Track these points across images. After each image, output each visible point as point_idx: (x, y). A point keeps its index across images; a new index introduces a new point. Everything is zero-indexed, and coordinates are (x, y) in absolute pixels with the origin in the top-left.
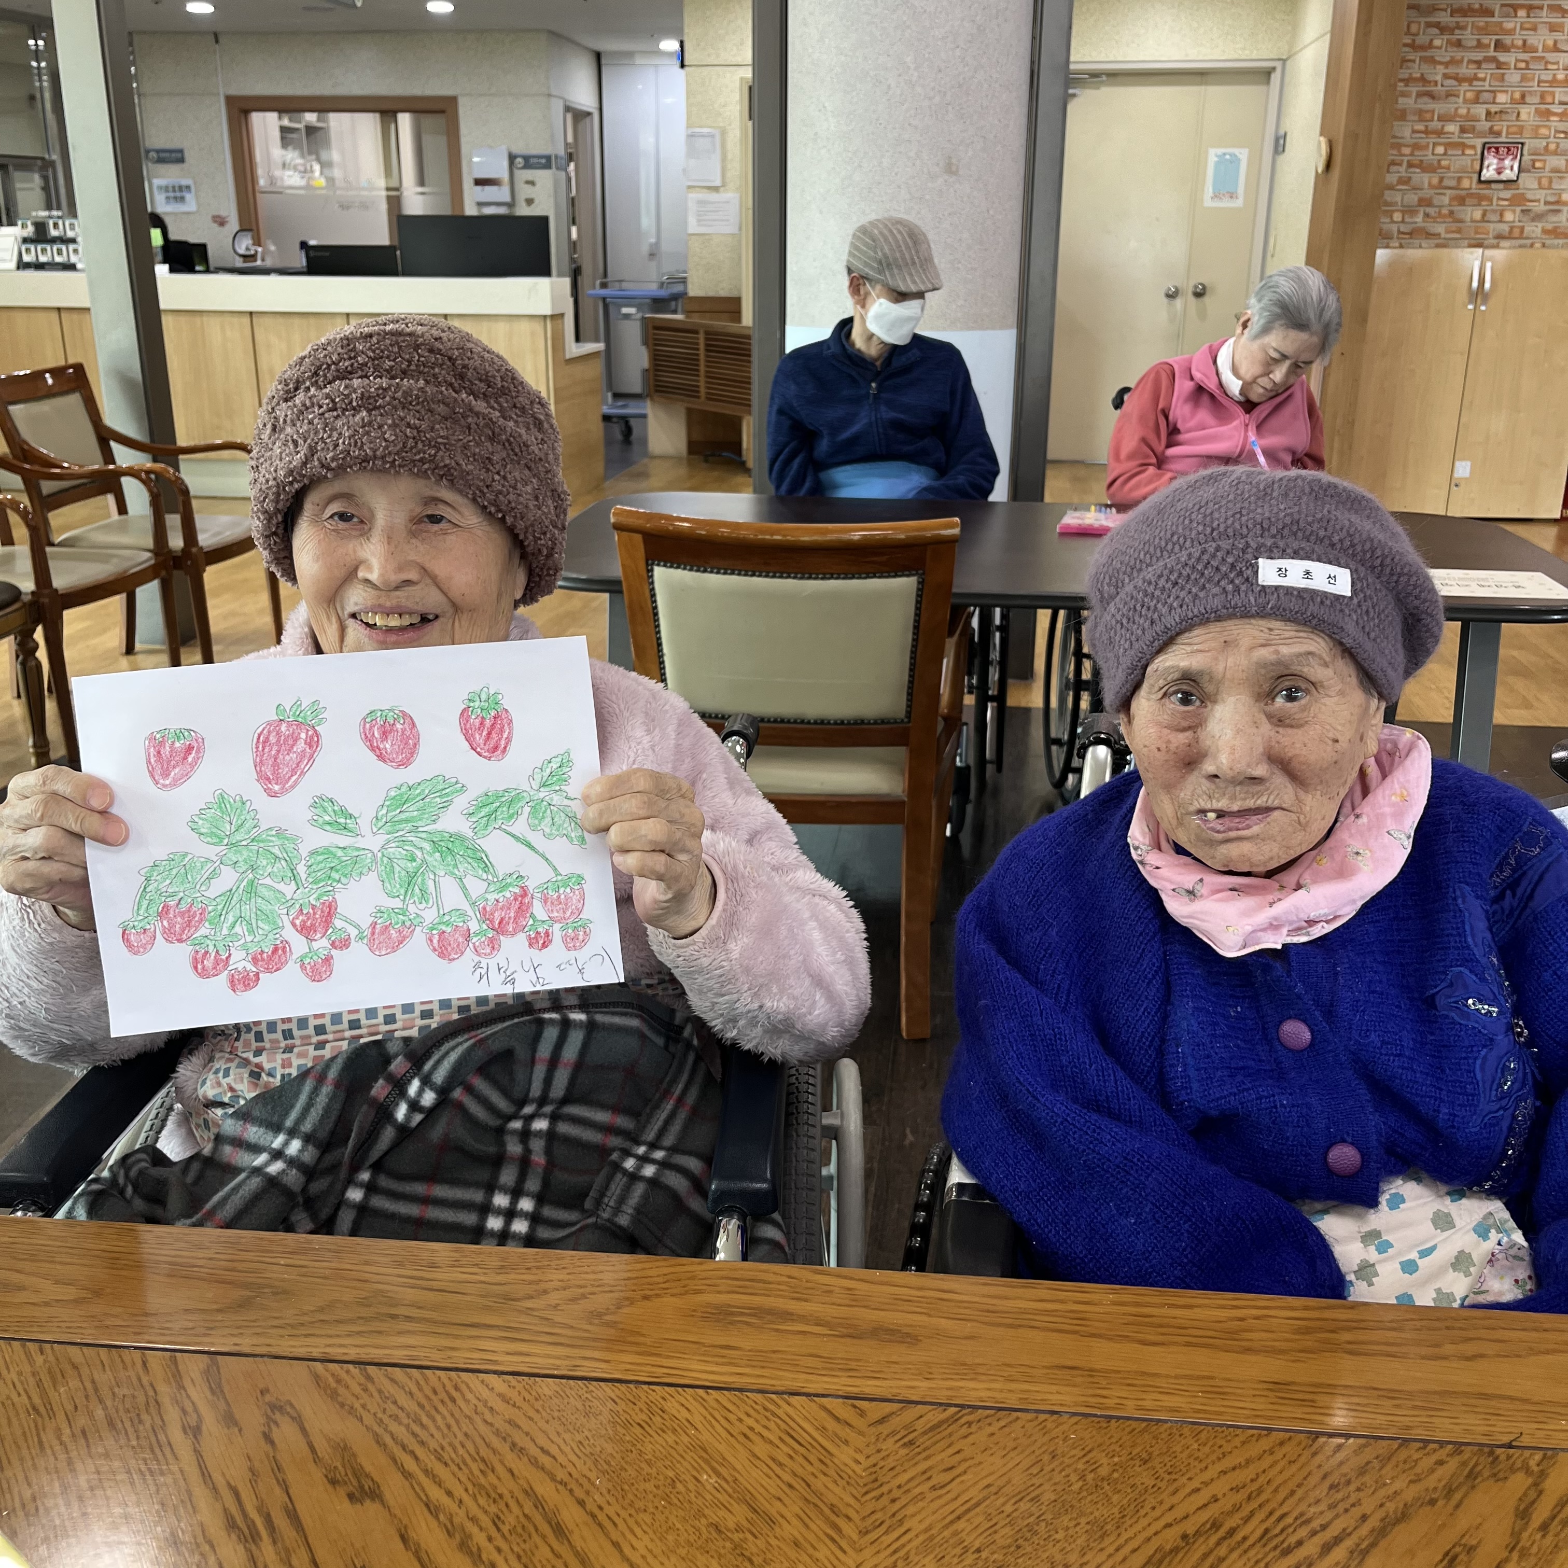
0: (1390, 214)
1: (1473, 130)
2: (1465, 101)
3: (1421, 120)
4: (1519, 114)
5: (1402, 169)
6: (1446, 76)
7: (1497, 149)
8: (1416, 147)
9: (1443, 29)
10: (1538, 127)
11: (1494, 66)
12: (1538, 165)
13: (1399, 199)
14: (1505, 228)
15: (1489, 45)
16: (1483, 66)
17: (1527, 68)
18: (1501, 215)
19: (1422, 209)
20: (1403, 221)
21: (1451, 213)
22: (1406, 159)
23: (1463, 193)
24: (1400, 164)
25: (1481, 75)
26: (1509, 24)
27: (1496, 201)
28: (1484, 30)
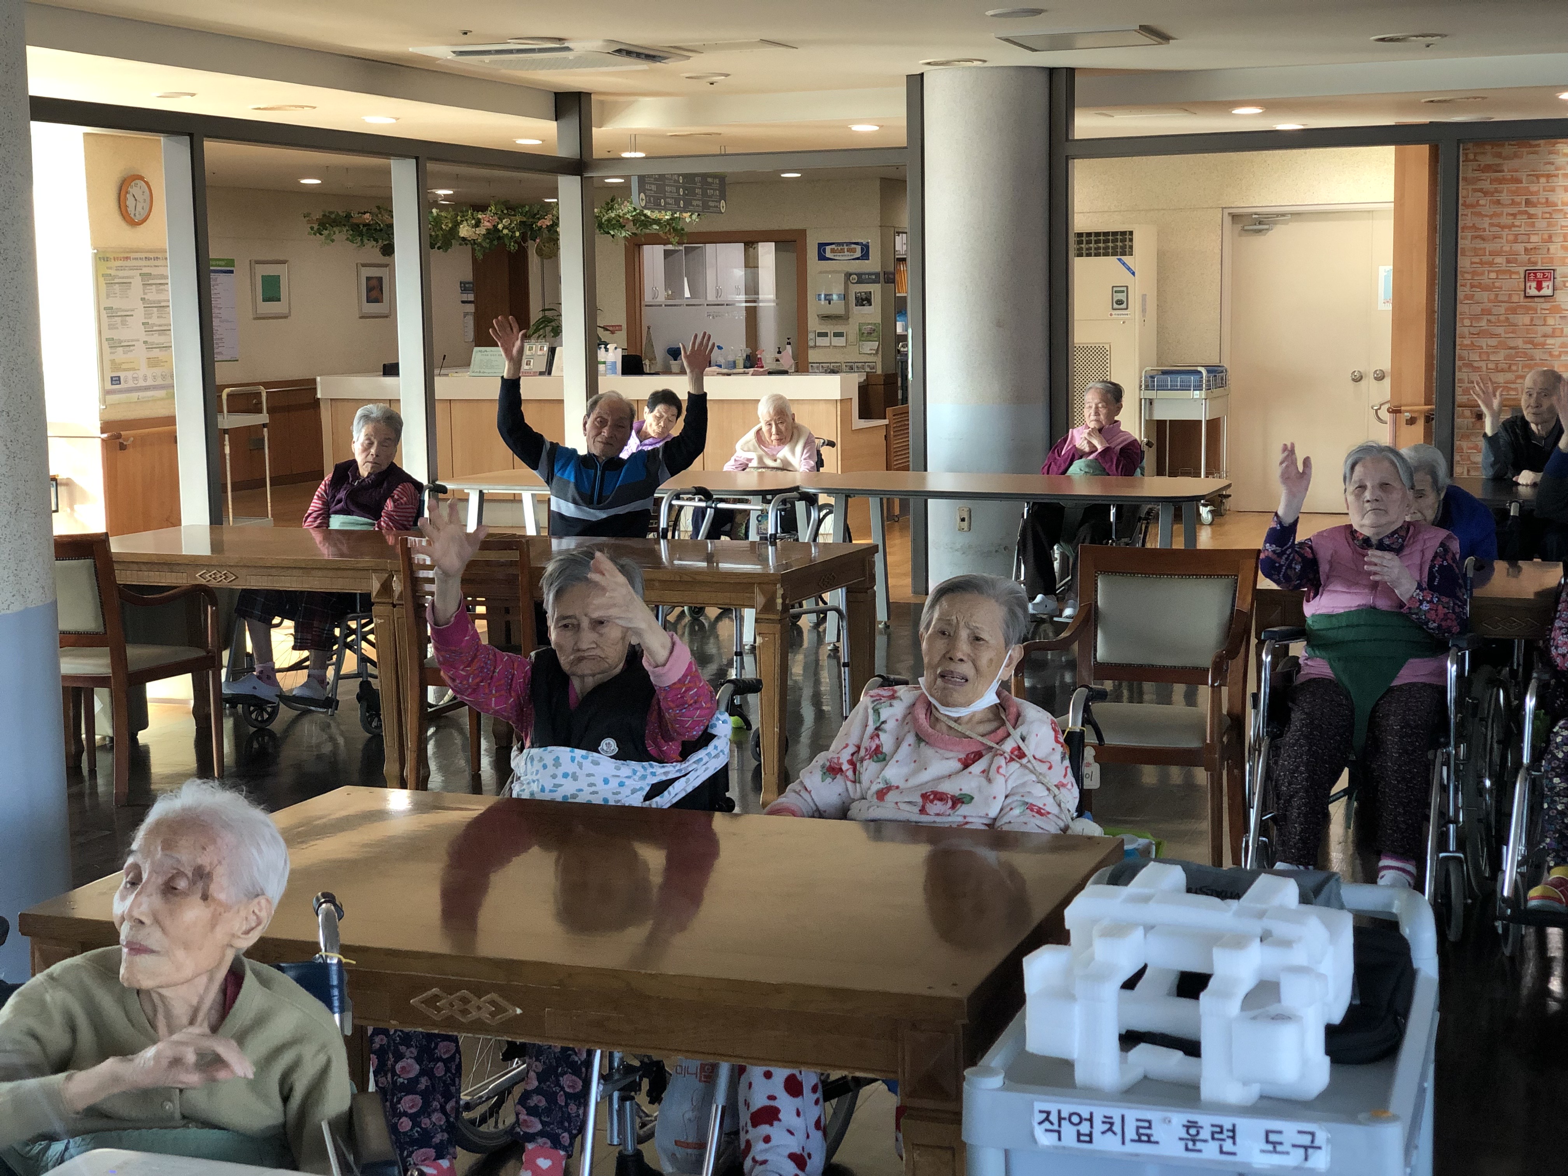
1: (1515, 261)
2: (1508, 241)
3: (1477, 255)
4: (1548, 249)
5: (1467, 289)
6: (1491, 225)
7: (1535, 274)
8: (1474, 273)
9: (1486, 193)
10: (1563, 259)
11: (1525, 217)
13: (1467, 311)
14: (1548, 330)
15: (1519, 204)
16: (1518, 217)
17: (1551, 217)
18: (1545, 320)
19: (1484, 318)
20: (1472, 326)
21: (1507, 319)
23: (1514, 305)
25: (1517, 223)
26: (1534, 188)
27: (1539, 312)
28: (1516, 193)
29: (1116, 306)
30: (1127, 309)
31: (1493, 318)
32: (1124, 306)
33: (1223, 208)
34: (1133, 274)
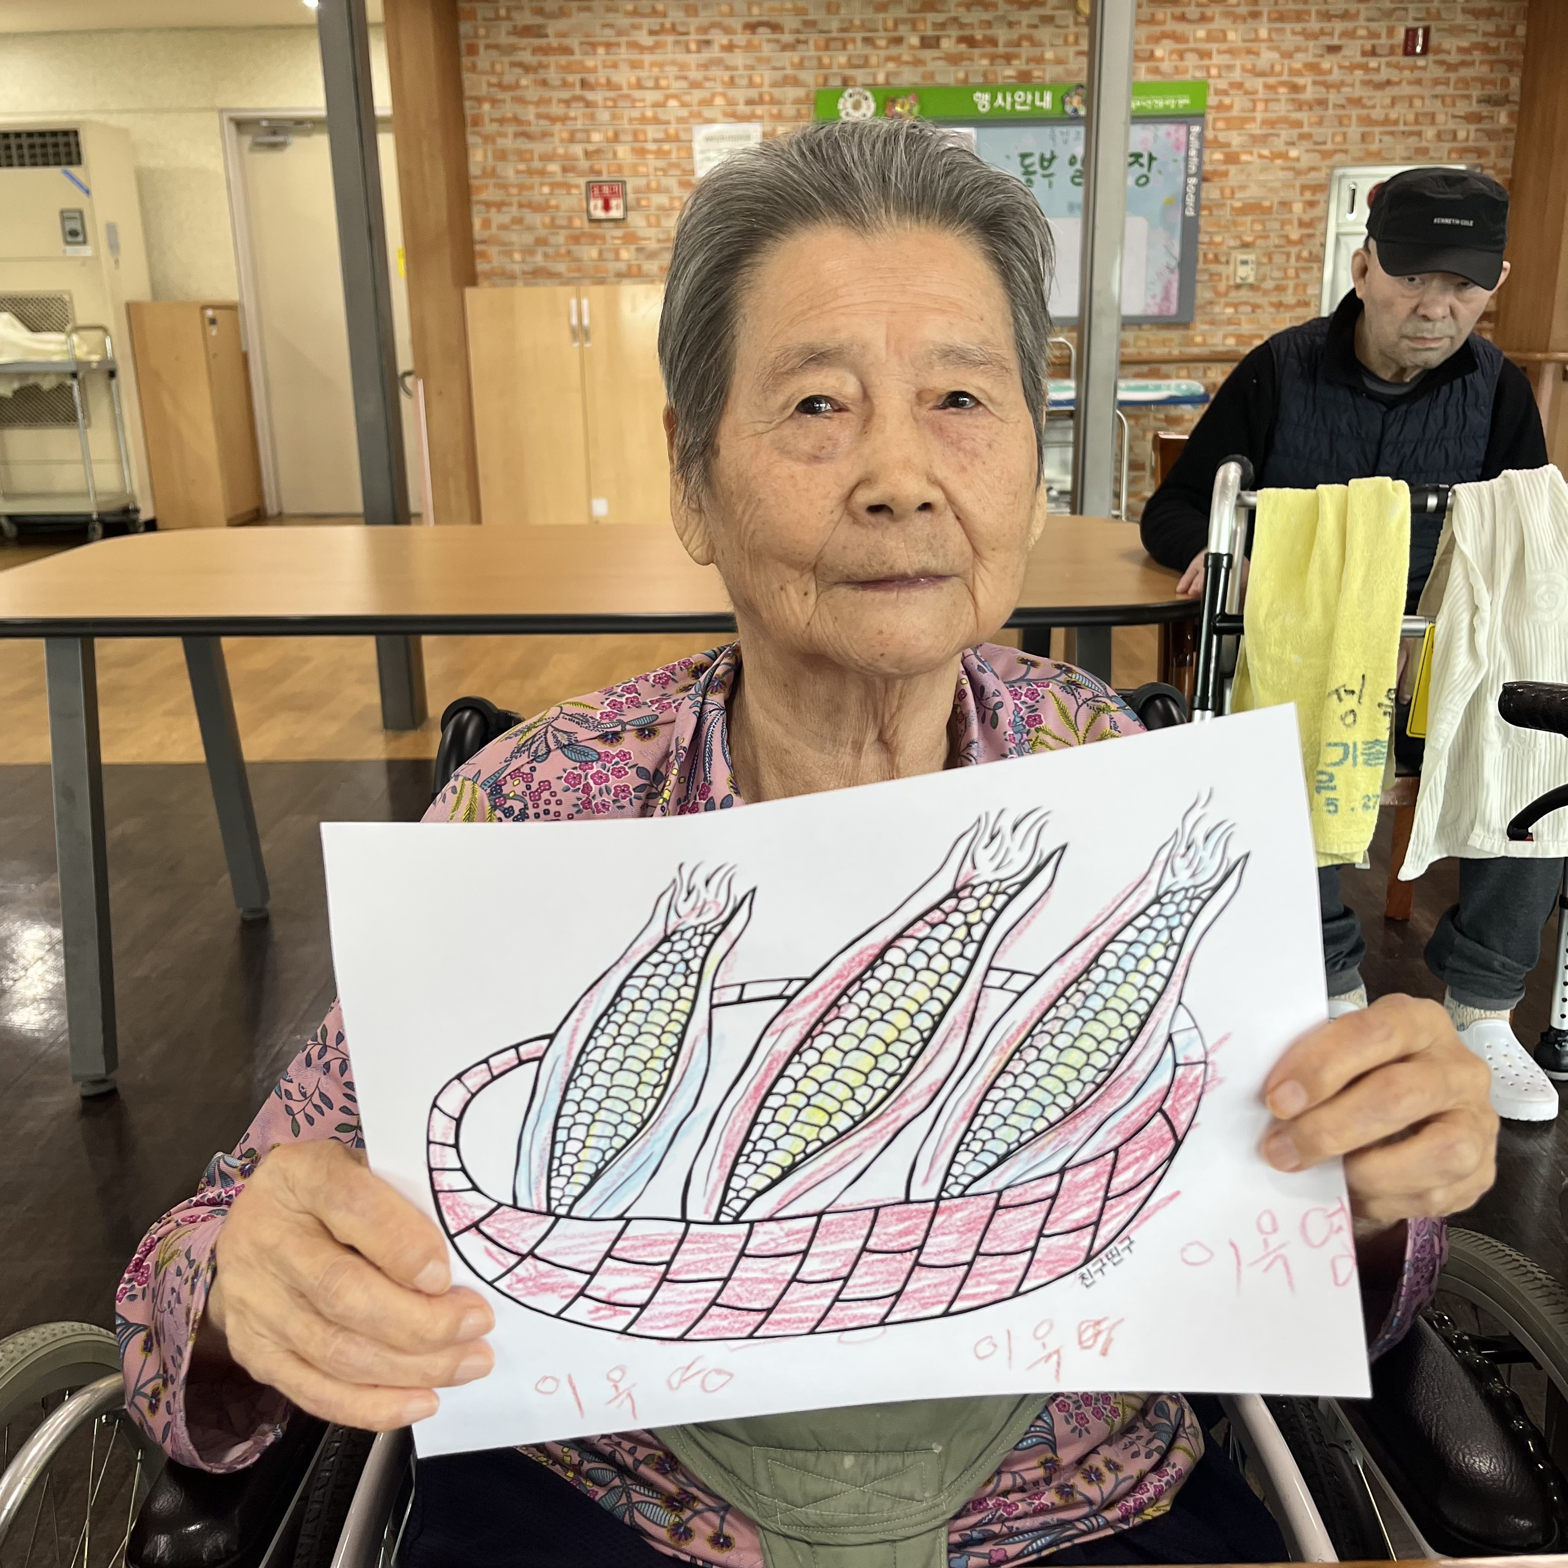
0: (509, 254)
1: (573, 169)
2: (562, 141)
3: (522, 160)
4: (615, 154)
5: (514, 209)
7: (600, 187)
8: (522, 187)
9: (527, 69)
10: (634, 167)
11: (581, 104)
12: (644, 203)
13: (515, 239)
14: (622, 266)
15: (575, 84)
16: (573, 105)
17: (615, 107)
18: (617, 252)
19: (540, 251)
20: (523, 261)
21: (569, 252)
22: (515, 200)
23: (578, 232)
24: (510, 204)
25: (572, 114)
26: (590, 62)
27: (609, 240)
28: (567, 69)
29: (69, 239)
30: (84, 242)
31: (550, 250)
32: (80, 238)
33: (221, 111)
34: (88, 192)
